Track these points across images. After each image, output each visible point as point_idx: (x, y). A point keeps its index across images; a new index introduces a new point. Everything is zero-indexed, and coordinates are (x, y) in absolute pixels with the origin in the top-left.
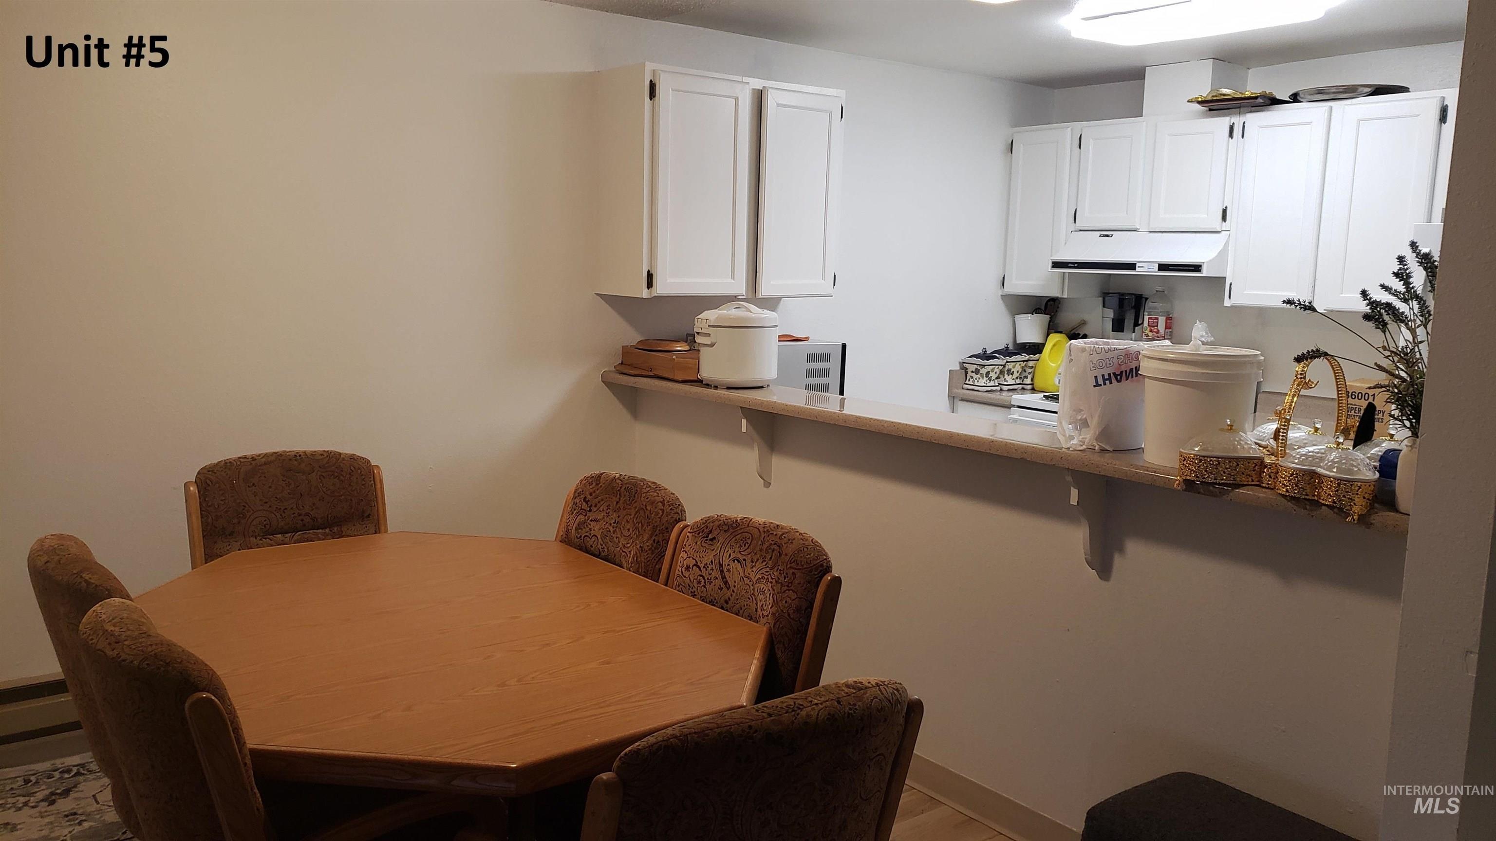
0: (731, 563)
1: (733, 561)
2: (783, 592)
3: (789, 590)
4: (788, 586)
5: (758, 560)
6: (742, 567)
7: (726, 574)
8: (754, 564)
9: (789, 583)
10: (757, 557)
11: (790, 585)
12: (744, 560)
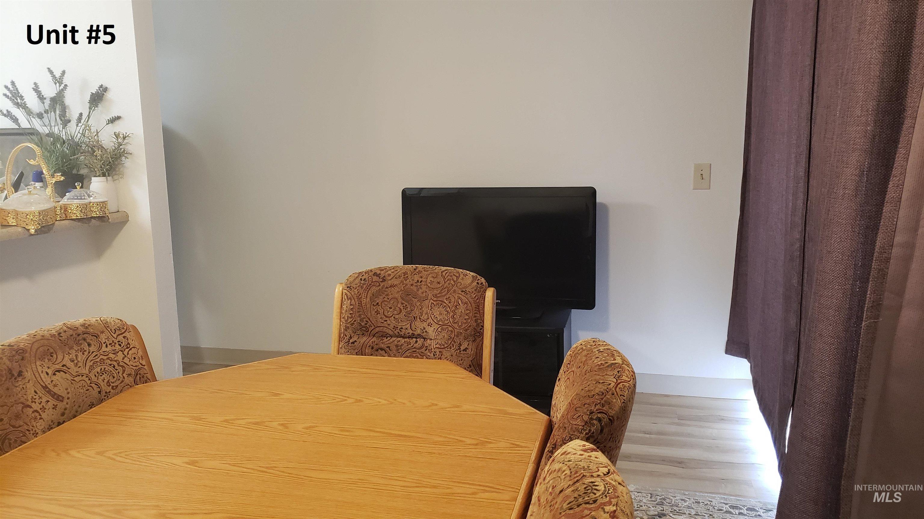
0: (54, 378)
1: (53, 375)
2: (127, 355)
3: (131, 349)
4: (127, 348)
5: (76, 356)
6: (66, 373)
7: (56, 390)
8: (76, 362)
9: (127, 345)
10: (74, 355)
11: (128, 346)
12: (63, 366)
